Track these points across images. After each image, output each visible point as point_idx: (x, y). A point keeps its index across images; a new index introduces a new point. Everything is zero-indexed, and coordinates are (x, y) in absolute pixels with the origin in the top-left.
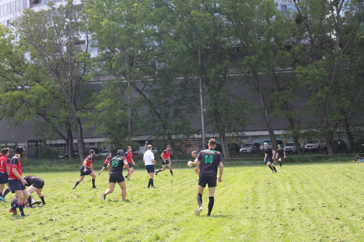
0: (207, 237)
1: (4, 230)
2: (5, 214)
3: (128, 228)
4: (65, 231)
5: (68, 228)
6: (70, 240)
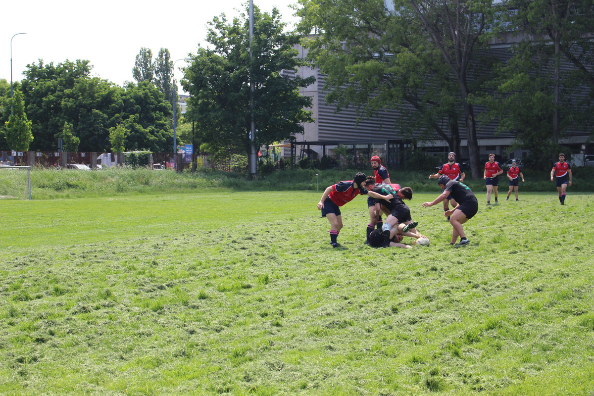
1: (362, 280)
2: (360, 256)
3: (563, 288)
4: (458, 289)
5: (464, 285)
6: (468, 302)
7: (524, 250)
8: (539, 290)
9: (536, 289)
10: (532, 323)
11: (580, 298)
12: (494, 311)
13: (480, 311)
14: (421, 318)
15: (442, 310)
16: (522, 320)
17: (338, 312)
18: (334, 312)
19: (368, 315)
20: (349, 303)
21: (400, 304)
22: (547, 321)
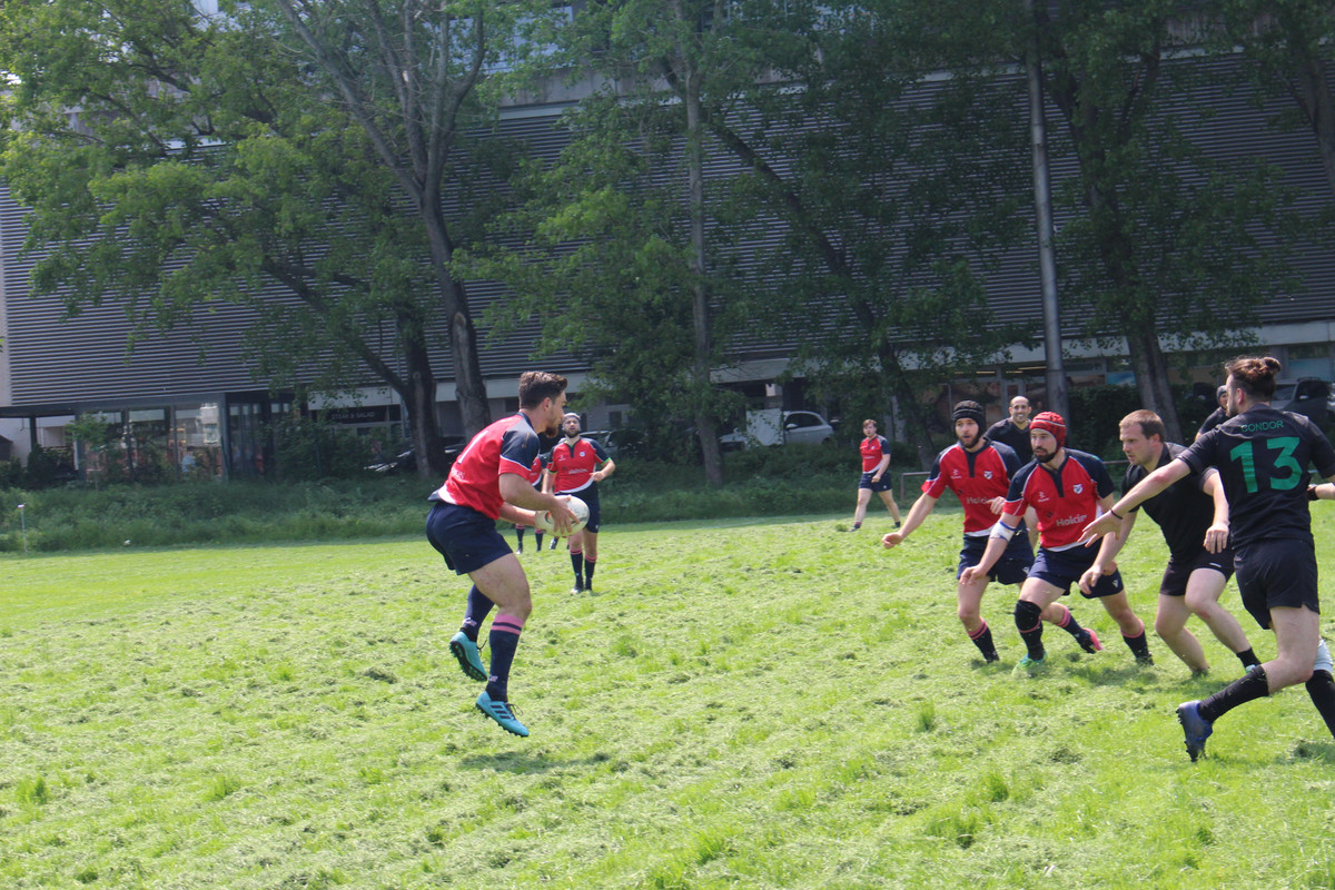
0: (1213, 785)
1: (308, 774)
2: (268, 717)
3: (849, 754)
6: (618, 806)
7: (706, 672)
8: (787, 765)
9: (779, 761)
10: (804, 841)
11: (899, 775)
12: (696, 822)
13: (662, 822)
14: (516, 851)
15: (560, 828)
16: (775, 836)
17: (288, 856)
18: (278, 855)
19: (372, 856)
20: (306, 830)
21: (444, 822)
22: (839, 833)
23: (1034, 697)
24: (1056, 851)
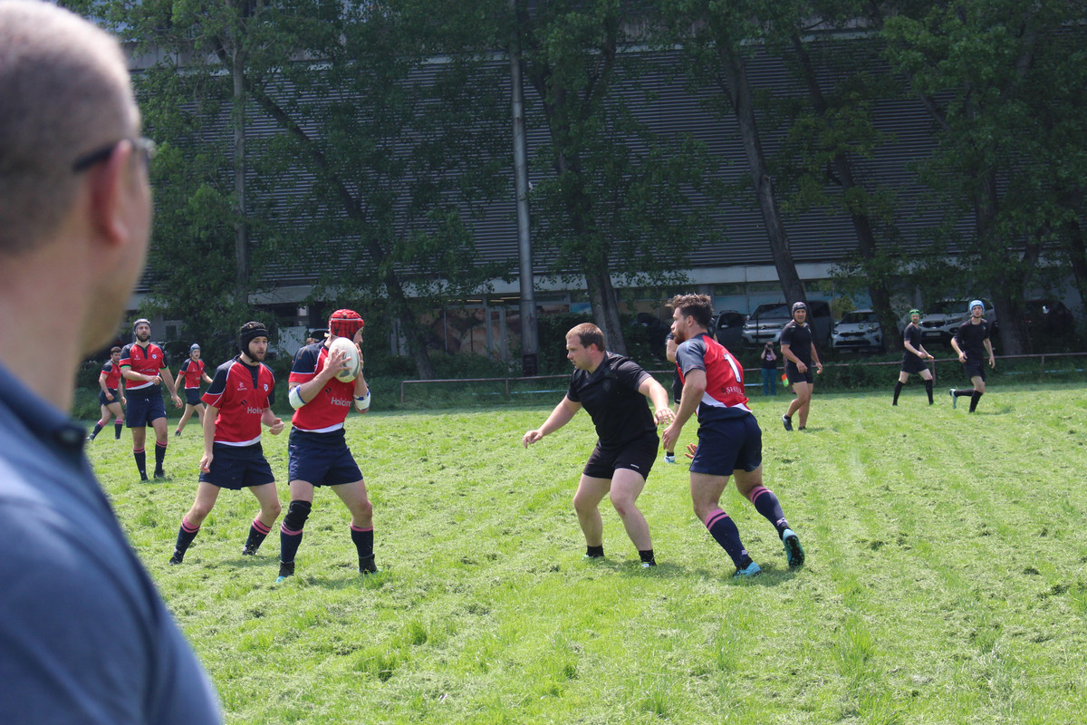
8: (258, 615)
10: (258, 675)
11: (344, 623)
16: (235, 671)
22: (287, 669)
23: (465, 562)
24: (453, 684)
